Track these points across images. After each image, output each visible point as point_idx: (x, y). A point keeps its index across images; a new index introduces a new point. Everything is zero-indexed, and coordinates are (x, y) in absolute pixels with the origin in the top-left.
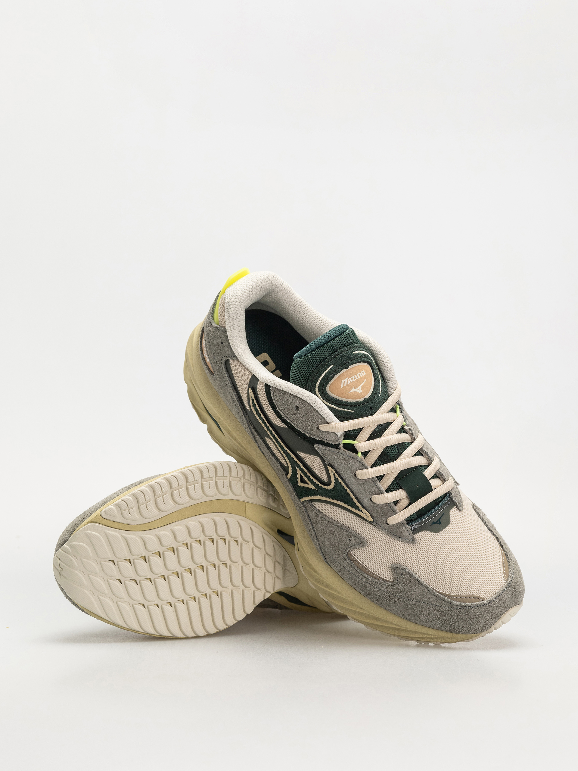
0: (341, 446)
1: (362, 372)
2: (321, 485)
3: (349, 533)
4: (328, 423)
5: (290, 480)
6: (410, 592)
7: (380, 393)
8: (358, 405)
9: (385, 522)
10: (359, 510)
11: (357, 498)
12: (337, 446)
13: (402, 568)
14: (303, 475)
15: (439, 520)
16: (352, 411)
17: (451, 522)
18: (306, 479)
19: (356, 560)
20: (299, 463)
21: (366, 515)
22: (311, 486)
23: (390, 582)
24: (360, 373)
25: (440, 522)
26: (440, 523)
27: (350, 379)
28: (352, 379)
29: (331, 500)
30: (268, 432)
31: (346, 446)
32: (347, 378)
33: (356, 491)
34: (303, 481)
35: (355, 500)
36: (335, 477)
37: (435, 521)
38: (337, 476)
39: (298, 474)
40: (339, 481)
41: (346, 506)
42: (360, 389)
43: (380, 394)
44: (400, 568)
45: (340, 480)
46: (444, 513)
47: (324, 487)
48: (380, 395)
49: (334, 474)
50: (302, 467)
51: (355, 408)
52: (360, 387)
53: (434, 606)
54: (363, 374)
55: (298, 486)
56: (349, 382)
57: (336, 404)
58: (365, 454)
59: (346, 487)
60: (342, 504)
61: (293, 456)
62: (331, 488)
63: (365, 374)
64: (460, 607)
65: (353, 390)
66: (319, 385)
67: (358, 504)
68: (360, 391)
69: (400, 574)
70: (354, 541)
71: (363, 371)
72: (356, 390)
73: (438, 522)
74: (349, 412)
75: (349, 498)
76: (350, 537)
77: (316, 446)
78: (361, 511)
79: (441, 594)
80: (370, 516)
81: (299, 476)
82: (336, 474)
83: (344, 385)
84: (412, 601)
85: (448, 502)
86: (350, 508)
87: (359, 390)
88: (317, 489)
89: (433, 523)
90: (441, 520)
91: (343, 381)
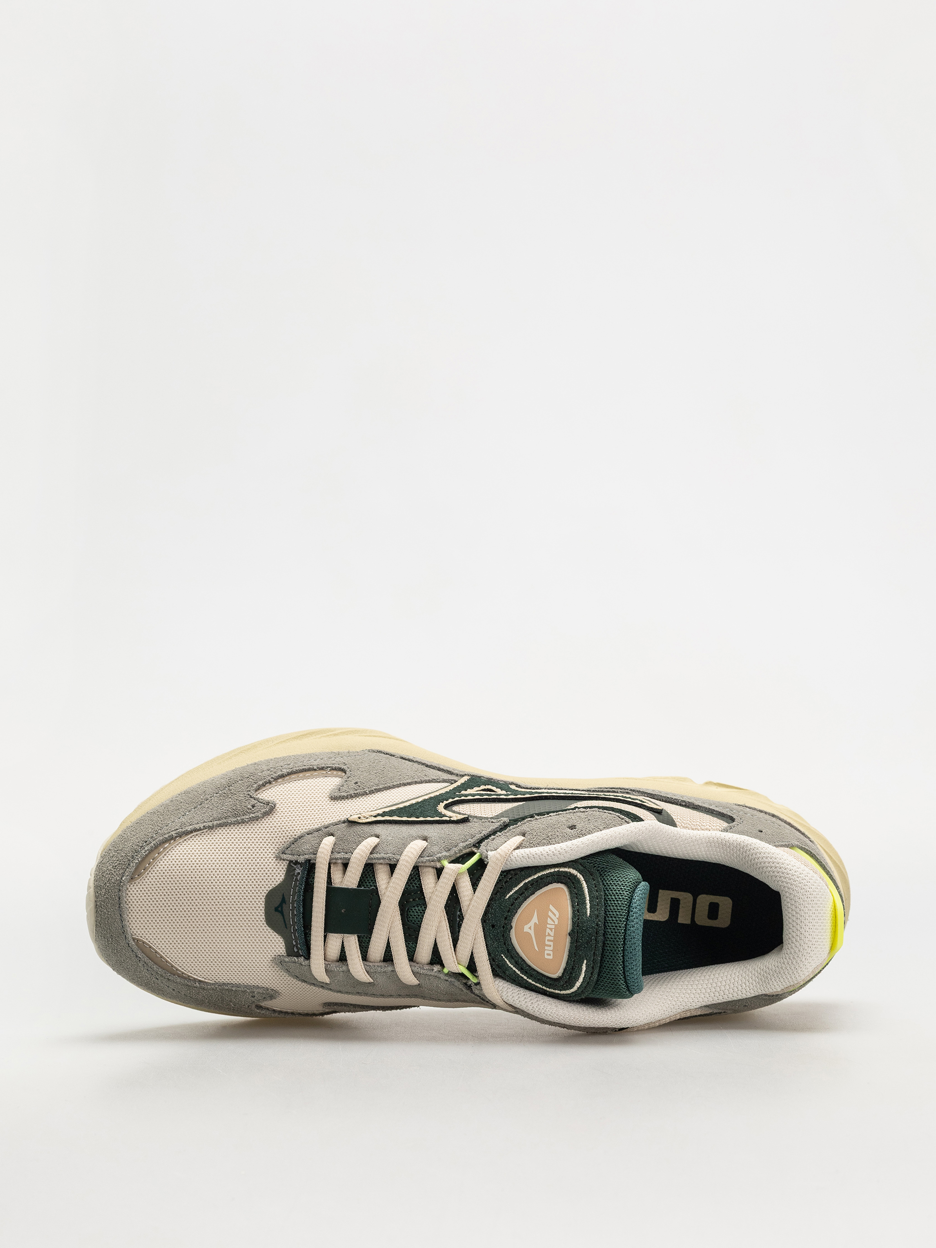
0: (475, 850)
1: (551, 953)
7: (505, 959)
9: (334, 834)
10: (379, 815)
12: (479, 843)
15: (282, 913)
16: (506, 898)
17: (268, 928)
21: (366, 818)
24: (551, 948)
25: (279, 911)
27: (553, 927)
28: (551, 929)
31: (470, 854)
32: (556, 923)
35: (395, 818)
37: (284, 905)
40: (437, 816)
42: (529, 931)
43: (504, 957)
46: (286, 928)
47: (451, 801)
48: (502, 955)
52: (532, 932)
54: (549, 953)
56: (549, 921)
58: (439, 869)
59: (421, 819)
63: (546, 957)
65: (535, 919)
66: (578, 878)
68: (526, 929)
71: (551, 957)
72: (532, 924)
73: (280, 909)
78: (376, 816)
83: (551, 911)
85: (297, 948)
87: (530, 928)
89: (283, 901)
90: (279, 915)
91: (557, 914)
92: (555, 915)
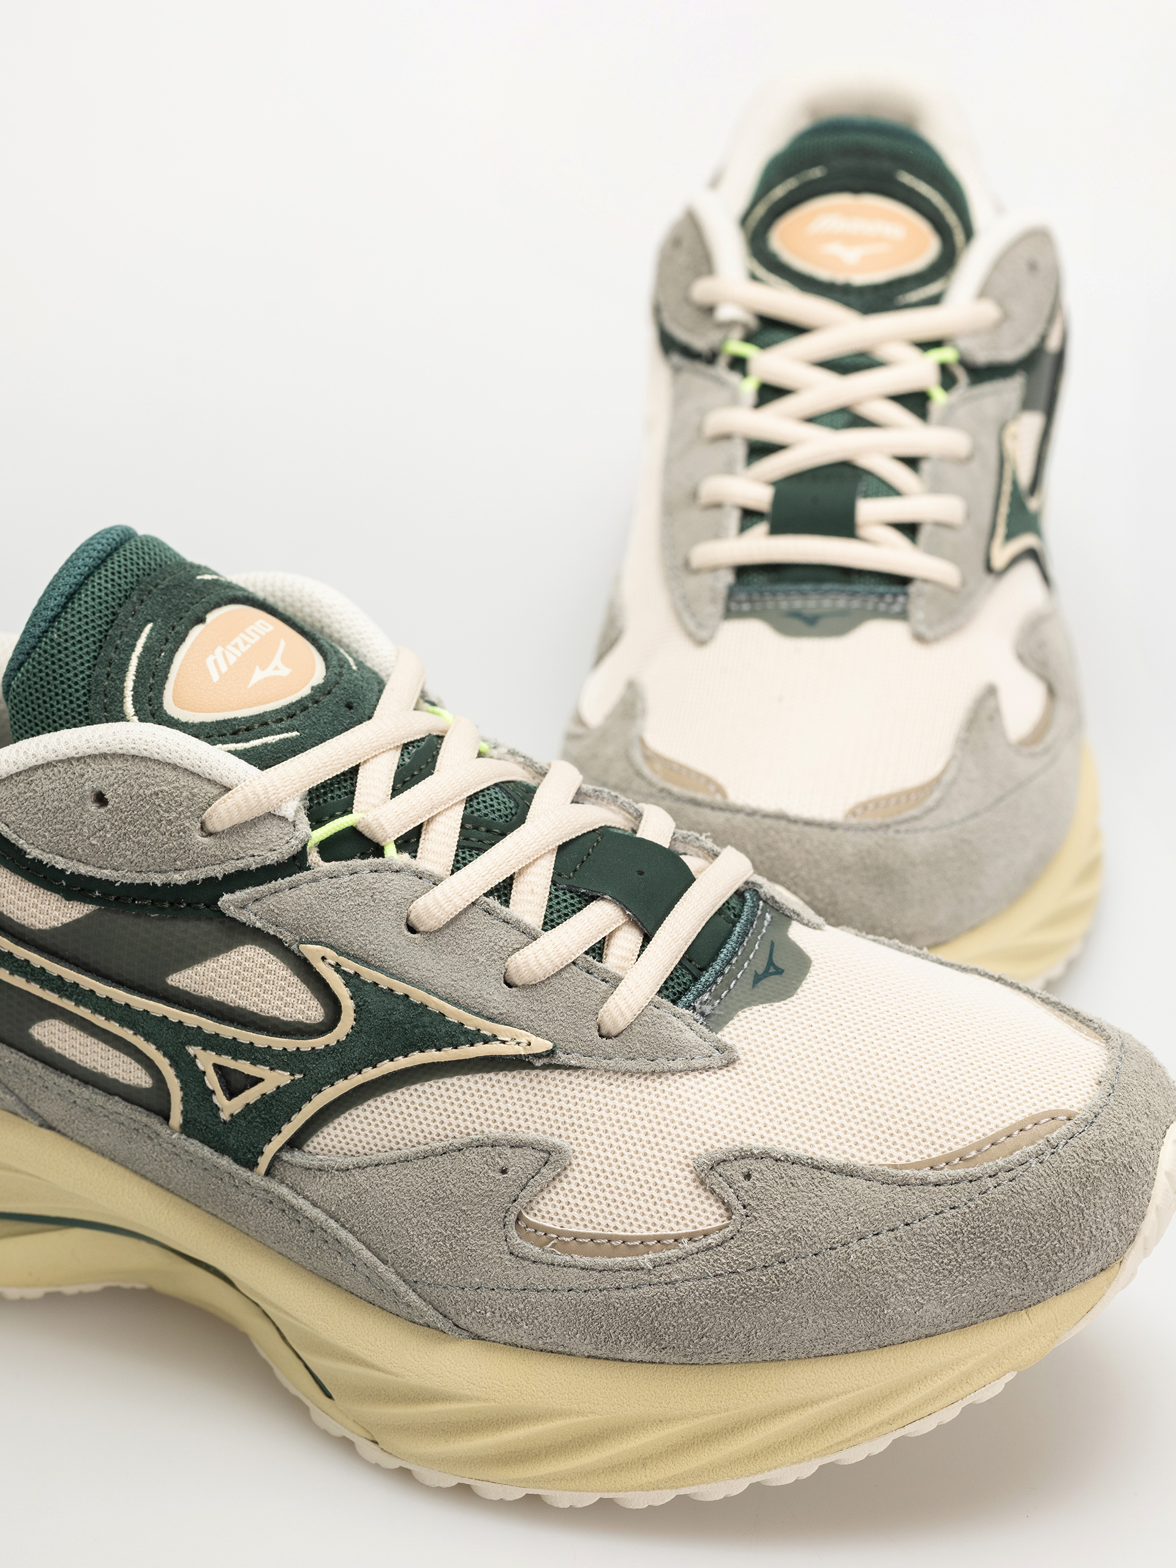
0: (313, 855)
2: (306, 1045)
3: (490, 1149)
4: (228, 790)
5: (189, 1128)
6: (810, 1220)
7: (354, 665)
8: (302, 711)
9: (597, 1034)
10: (486, 1040)
11: (456, 1004)
12: (297, 862)
13: (737, 1154)
14: (226, 1061)
15: (770, 963)
16: (295, 734)
17: (811, 956)
18: (244, 1067)
19: (559, 1234)
20: (192, 1020)
21: (518, 1043)
22: (274, 1079)
23: (720, 1229)
25: (776, 967)
26: (779, 972)
27: (229, 649)
28: (236, 646)
29: (370, 1074)
30: (34, 989)
31: (330, 849)
32: (220, 652)
33: (441, 981)
34: (234, 1084)
35: (454, 1014)
36: (344, 974)
37: (760, 971)
38: (350, 966)
39: (204, 1073)
41: (431, 1056)
42: (281, 666)
43: (355, 667)
44: (732, 1158)
45: (369, 975)
47: (319, 1043)
48: (356, 670)
49: (337, 968)
50: (210, 1026)
51: (295, 722)
52: (277, 660)
53: (917, 1225)
55: (225, 1122)
56: (232, 660)
57: (225, 735)
58: (409, 842)
60: (417, 1058)
61: (158, 1009)
62: (348, 1030)
64: (1010, 1175)
65: (258, 675)
66: (135, 707)
67: (472, 1022)
68: (285, 671)
69: (742, 1178)
70: (519, 1162)
72: (269, 672)
73: (772, 970)
74: (280, 740)
75: (426, 1019)
76: (498, 1159)
77: (228, 902)
78: (495, 1038)
79: (918, 1166)
80: (533, 1039)
81: (212, 1081)
82: (342, 960)
83: (219, 671)
84: (833, 1252)
86: (449, 1054)
87: (276, 668)
88: (300, 1073)
89: (758, 979)
90: (777, 962)
91: (210, 661)
92: (215, 661)
